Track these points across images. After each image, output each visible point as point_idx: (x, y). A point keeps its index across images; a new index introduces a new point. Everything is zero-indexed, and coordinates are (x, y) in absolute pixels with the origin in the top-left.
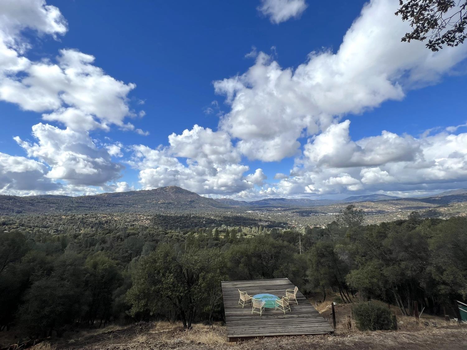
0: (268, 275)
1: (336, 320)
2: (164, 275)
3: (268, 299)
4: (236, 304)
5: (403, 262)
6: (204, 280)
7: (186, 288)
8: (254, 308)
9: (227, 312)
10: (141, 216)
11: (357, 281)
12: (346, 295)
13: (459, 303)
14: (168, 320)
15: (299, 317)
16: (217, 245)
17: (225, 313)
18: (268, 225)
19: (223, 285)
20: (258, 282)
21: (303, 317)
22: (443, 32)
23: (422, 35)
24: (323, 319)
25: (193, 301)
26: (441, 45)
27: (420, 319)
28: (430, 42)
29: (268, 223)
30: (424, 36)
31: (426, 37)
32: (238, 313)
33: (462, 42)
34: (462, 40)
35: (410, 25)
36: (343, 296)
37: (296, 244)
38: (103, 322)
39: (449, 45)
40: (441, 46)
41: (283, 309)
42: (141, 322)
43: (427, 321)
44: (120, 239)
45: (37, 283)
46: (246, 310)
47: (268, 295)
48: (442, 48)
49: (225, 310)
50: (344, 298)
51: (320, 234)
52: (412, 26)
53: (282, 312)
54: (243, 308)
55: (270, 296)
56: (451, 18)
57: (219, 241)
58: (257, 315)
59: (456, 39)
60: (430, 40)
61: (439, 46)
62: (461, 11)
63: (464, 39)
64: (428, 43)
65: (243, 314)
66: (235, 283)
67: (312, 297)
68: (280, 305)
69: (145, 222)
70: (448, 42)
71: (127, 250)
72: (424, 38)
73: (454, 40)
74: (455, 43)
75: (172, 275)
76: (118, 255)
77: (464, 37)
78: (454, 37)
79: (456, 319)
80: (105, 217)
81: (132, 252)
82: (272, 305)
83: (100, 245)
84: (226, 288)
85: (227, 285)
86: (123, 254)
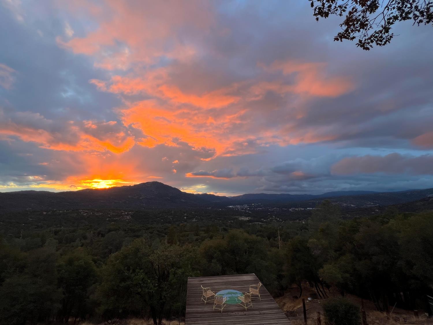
0: (241, 270)
1: (307, 316)
2: (134, 271)
3: (232, 295)
4: (199, 301)
5: (374, 256)
6: (174, 276)
7: (157, 284)
8: (215, 305)
9: (188, 310)
10: (122, 211)
11: (329, 276)
12: (321, 289)
13: (430, 298)
14: (142, 317)
15: (260, 314)
16: (198, 241)
17: (186, 310)
18: (248, 220)
19: (189, 281)
20: (224, 278)
21: (264, 314)
22: (371, 32)
23: (352, 35)
24: (283, 315)
25: (163, 297)
26: (371, 44)
27: (391, 314)
28: (360, 41)
29: (249, 218)
30: (353, 36)
31: (355, 37)
32: (199, 310)
33: (389, 41)
34: (388, 40)
35: (340, 25)
36: (319, 291)
37: (276, 239)
38: (78, 319)
39: (377, 44)
40: (372, 46)
41: (244, 305)
42: (115, 320)
43: (398, 316)
44: (100, 235)
45: (8, 280)
46: (209, 307)
47: (232, 291)
48: (372, 47)
49: (187, 307)
50: (320, 293)
51: (299, 229)
52: (341, 26)
53: (244, 309)
54: (205, 305)
55: (235, 292)
56: (375, 19)
57: (200, 236)
58: (218, 311)
59: (384, 39)
60: (359, 40)
61: (370, 45)
62: (383, 13)
63: (390, 39)
64: (358, 42)
65: (204, 311)
66: (202, 279)
67: (290, 293)
68: (243, 302)
69: (126, 217)
70: (377, 41)
71: (107, 245)
72: (354, 38)
73: (382, 40)
74: (383, 43)
75: (142, 271)
76: (98, 251)
77: (391, 37)
78: (381, 37)
79: (427, 314)
80: (86, 212)
81: (112, 247)
82: (235, 302)
83: (80, 241)
84: (191, 284)
85: (192, 281)
86: (103, 250)
